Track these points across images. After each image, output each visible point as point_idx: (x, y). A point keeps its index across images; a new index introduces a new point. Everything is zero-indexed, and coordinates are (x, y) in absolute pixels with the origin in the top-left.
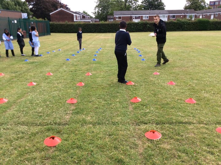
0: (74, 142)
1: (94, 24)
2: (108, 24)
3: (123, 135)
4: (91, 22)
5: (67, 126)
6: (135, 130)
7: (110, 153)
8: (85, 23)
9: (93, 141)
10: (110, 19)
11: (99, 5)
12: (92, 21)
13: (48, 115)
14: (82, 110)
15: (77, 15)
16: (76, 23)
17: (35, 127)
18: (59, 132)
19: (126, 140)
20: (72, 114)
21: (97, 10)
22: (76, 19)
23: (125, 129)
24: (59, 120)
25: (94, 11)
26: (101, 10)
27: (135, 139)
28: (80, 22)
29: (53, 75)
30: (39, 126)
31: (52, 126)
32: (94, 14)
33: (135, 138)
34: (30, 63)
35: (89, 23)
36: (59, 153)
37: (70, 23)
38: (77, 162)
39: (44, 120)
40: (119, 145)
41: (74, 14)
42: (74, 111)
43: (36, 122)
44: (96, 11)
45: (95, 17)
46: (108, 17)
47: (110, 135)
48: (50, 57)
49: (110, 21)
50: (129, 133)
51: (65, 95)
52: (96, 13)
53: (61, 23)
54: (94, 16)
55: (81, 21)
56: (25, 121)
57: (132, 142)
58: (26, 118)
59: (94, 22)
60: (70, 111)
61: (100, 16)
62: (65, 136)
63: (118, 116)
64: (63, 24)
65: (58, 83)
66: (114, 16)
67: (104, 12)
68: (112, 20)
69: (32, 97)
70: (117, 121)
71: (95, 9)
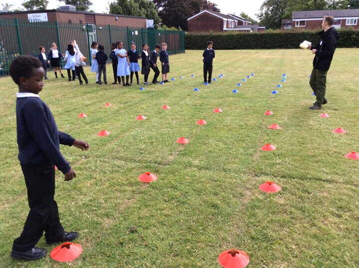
1: (255, 34)
2: (279, 35)
4: (251, 31)
8: (241, 33)
10: (285, 24)
12: (252, 29)
15: (229, 20)
16: (225, 34)
21: (265, 9)
22: (227, 27)
25: (260, 12)
26: (272, 11)
28: (232, 31)
32: (259, 18)
35: (247, 33)
37: (217, 33)
41: (225, 19)
44: (264, 12)
46: (283, 22)
49: (285, 28)
52: (262, 15)
54: (259, 21)
55: (235, 29)
59: (256, 32)
61: (269, 21)
64: (205, 36)
66: (293, 20)
67: (276, 14)
68: (289, 27)
71: (262, 9)
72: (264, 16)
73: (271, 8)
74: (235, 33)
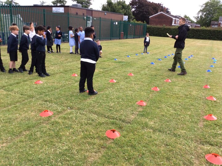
0: (130, 140)
2: (210, 31)
3: (180, 149)
5: (129, 124)
6: (197, 148)
7: (161, 162)
9: (148, 146)
10: (214, 24)
12: (191, 26)
13: (116, 111)
14: (148, 114)
15: (176, 19)
16: (174, 27)
17: (103, 118)
18: (120, 128)
19: (182, 155)
20: (138, 115)
21: (201, 14)
22: (175, 23)
23: (185, 144)
24: (124, 117)
25: (197, 15)
26: (205, 15)
27: (193, 157)
29: (134, 76)
30: (106, 117)
31: (116, 121)
32: (196, 19)
33: (193, 155)
34: (118, 62)
36: (114, 146)
37: (168, 27)
38: (126, 159)
39: (112, 114)
40: (173, 158)
41: (174, 18)
42: (140, 113)
43: (105, 114)
44: (199, 16)
45: (197, 22)
46: (212, 22)
47: (167, 145)
48: (137, 59)
49: (213, 26)
50: (188, 148)
51: (138, 96)
52: (198, 17)
53: (159, 26)
54: (195, 21)
56: (97, 111)
57: (188, 159)
58: (99, 109)
59: (194, 28)
60: (137, 112)
61: (202, 21)
62: (125, 133)
63: (183, 129)
64: (160, 28)
65: (135, 84)
66: (219, 22)
67: (208, 17)
68: (216, 26)
69: (109, 93)
70: (179, 133)
72: (199, 18)
73: (205, 13)
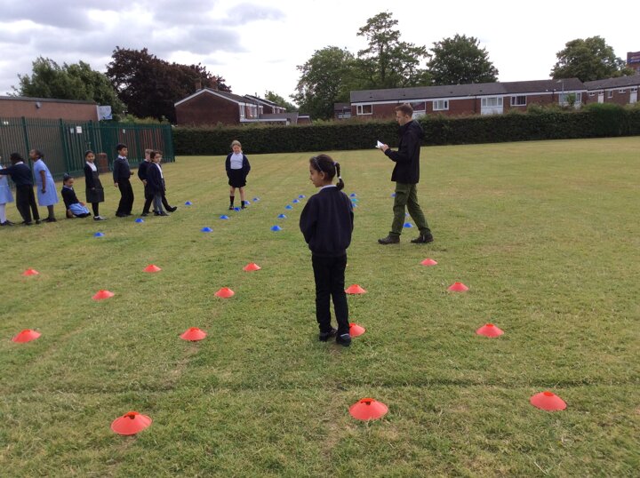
1: (294, 128)
4: (288, 123)
8: (269, 125)
11: (310, 75)
12: (288, 120)
15: (249, 104)
21: (305, 88)
22: (246, 117)
25: (297, 92)
26: (317, 90)
32: (297, 101)
35: (280, 126)
44: (304, 92)
52: (302, 97)
54: (297, 106)
55: (259, 120)
59: (295, 124)
61: (312, 106)
67: (324, 95)
71: (300, 87)
72: (305, 98)
73: (315, 85)
74: (261, 127)
